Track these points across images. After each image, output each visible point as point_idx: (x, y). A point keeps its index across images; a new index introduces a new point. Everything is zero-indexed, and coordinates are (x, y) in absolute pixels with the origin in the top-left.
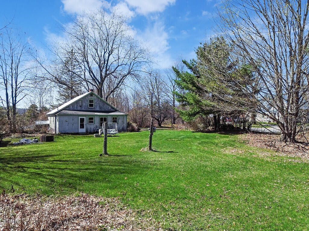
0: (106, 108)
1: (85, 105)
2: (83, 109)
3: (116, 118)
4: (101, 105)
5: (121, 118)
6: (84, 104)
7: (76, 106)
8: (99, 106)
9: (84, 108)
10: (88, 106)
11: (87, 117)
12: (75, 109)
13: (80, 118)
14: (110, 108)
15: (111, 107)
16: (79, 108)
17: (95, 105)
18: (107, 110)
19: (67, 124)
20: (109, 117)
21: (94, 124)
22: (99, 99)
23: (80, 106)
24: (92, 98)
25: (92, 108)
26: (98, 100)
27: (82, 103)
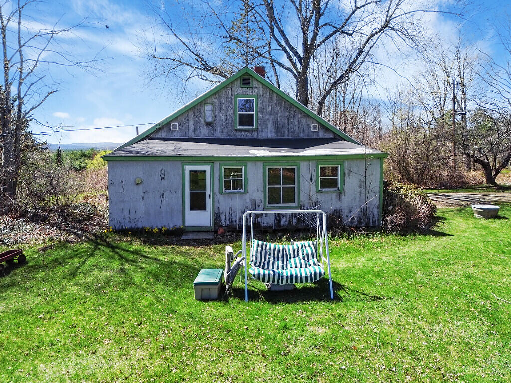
0: (299, 127)
1: (223, 118)
2: (218, 134)
3: (335, 170)
4: (283, 115)
5: (355, 169)
6: (221, 116)
7: (191, 123)
8: (276, 123)
9: (222, 132)
10: (233, 122)
11: (217, 164)
12: (191, 134)
13: (188, 168)
14: (314, 128)
15: (320, 123)
16: (203, 132)
17: (258, 119)
18: (302, 135)
19: (142, 195)
20: (304, 165)
21: (246, 192)
22: (275, 95)
23: (208, 124)
24: (249, 91)
25: (247, 131)
26: (271, 99)
27: (213, 110)
